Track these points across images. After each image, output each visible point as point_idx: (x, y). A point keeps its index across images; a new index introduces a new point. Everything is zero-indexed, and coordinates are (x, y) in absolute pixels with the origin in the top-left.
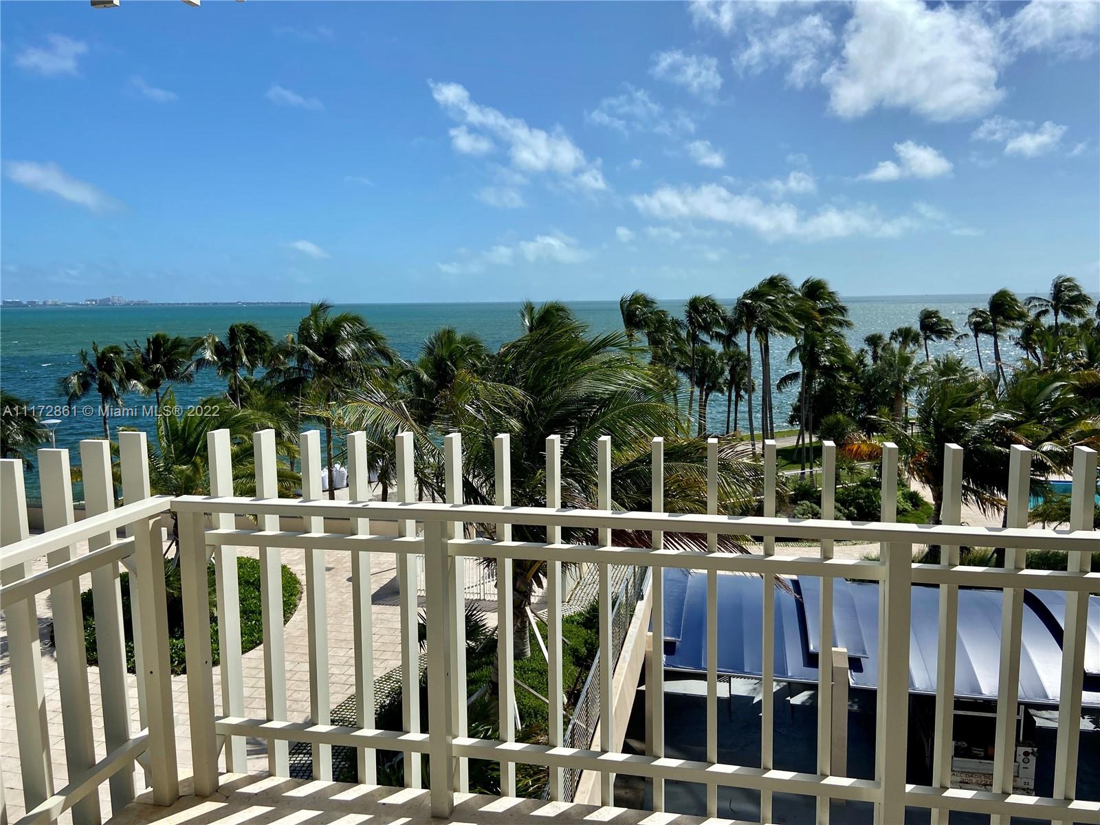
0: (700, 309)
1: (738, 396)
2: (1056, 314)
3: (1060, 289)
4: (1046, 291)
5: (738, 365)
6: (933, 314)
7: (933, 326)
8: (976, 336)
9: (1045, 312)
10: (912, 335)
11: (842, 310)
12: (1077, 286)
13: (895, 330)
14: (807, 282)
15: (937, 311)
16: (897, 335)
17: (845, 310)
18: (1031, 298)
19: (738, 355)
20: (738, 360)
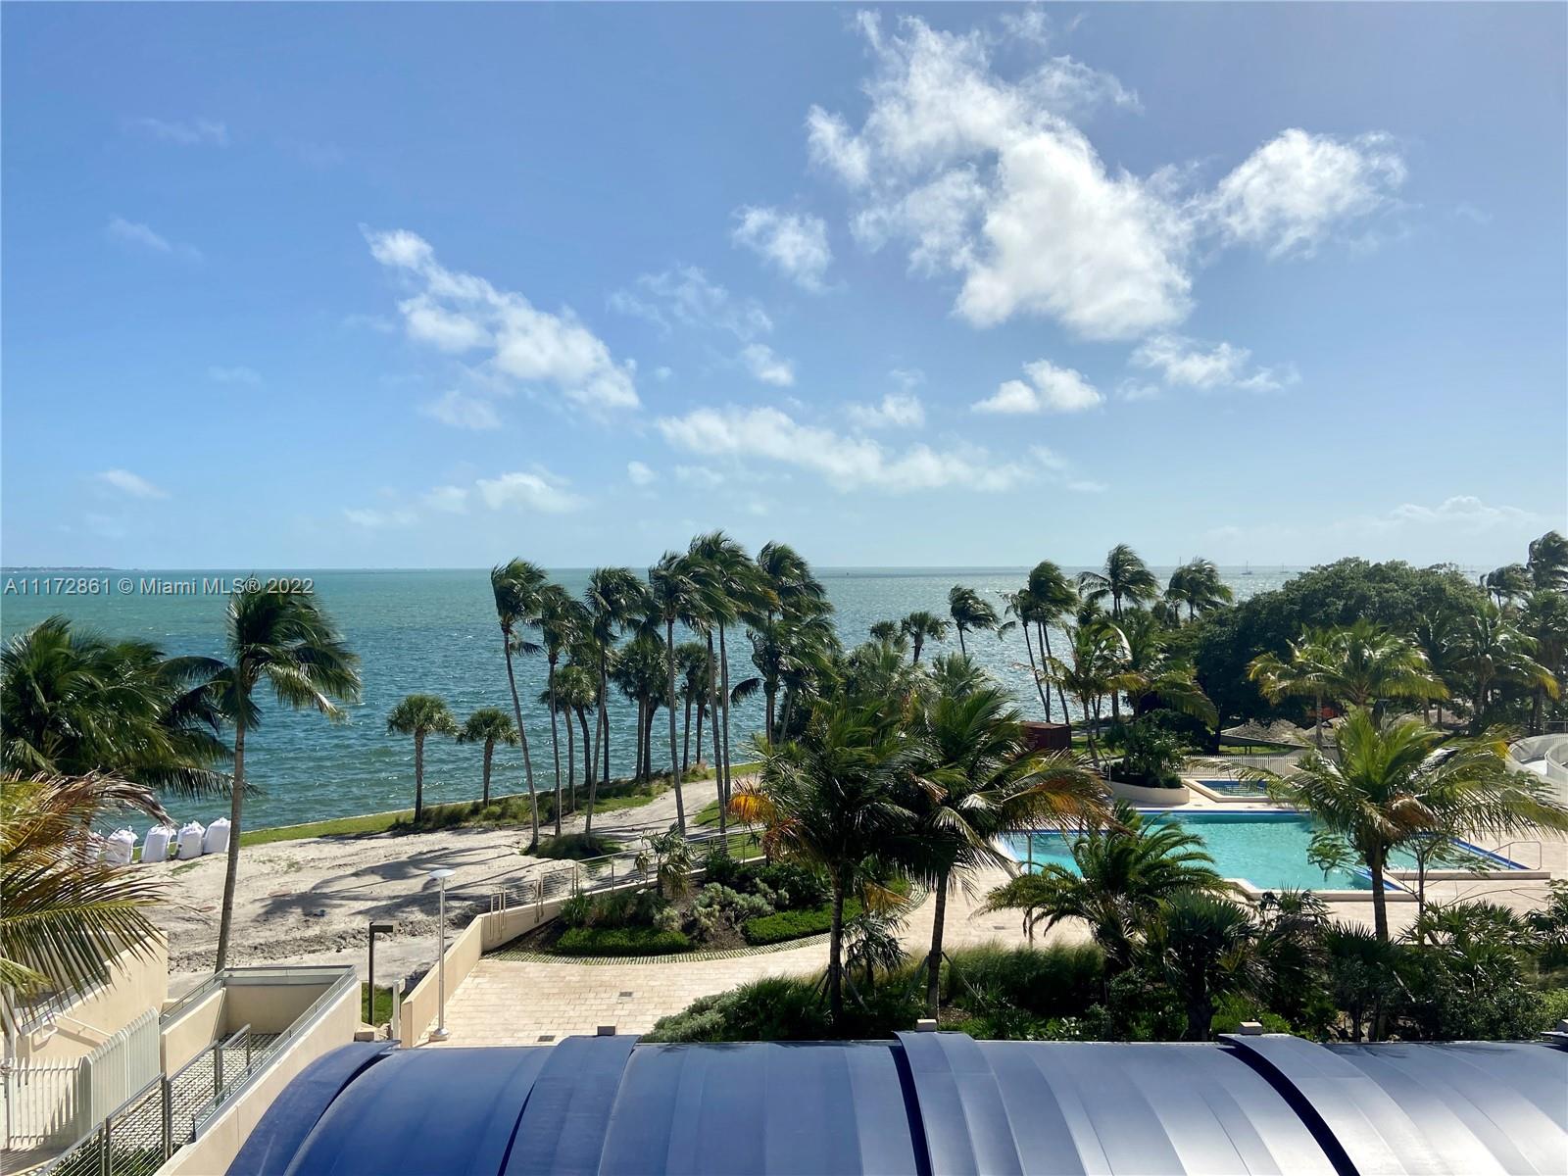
0: (611, 585)
1: (702, 712)
2: (1118, 597)
3: (1119, 561)
4: (1100, 564)
5: (699, 667)
6: (967, 593)
7: (967, 611)
8: (1025, 625)
9: (1102, 593)
10: (929, 622)
11: (816, 589)
12: (1137, 559)
13: (907, 617)
14: (768, 547)
15: (972, 591)
16: (910, 625)
17: (822, 591)
18: (1087, 573)
19: (699, 652)
20: (698, 659)
